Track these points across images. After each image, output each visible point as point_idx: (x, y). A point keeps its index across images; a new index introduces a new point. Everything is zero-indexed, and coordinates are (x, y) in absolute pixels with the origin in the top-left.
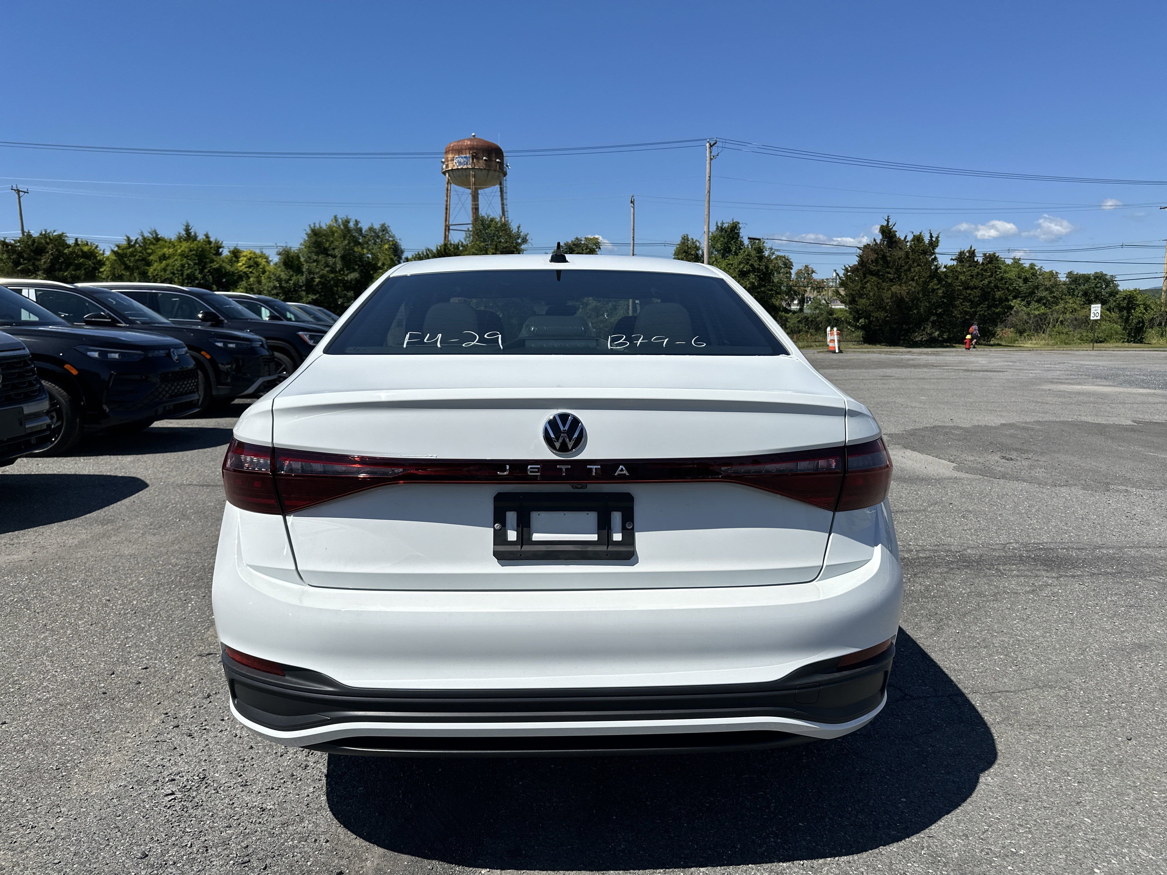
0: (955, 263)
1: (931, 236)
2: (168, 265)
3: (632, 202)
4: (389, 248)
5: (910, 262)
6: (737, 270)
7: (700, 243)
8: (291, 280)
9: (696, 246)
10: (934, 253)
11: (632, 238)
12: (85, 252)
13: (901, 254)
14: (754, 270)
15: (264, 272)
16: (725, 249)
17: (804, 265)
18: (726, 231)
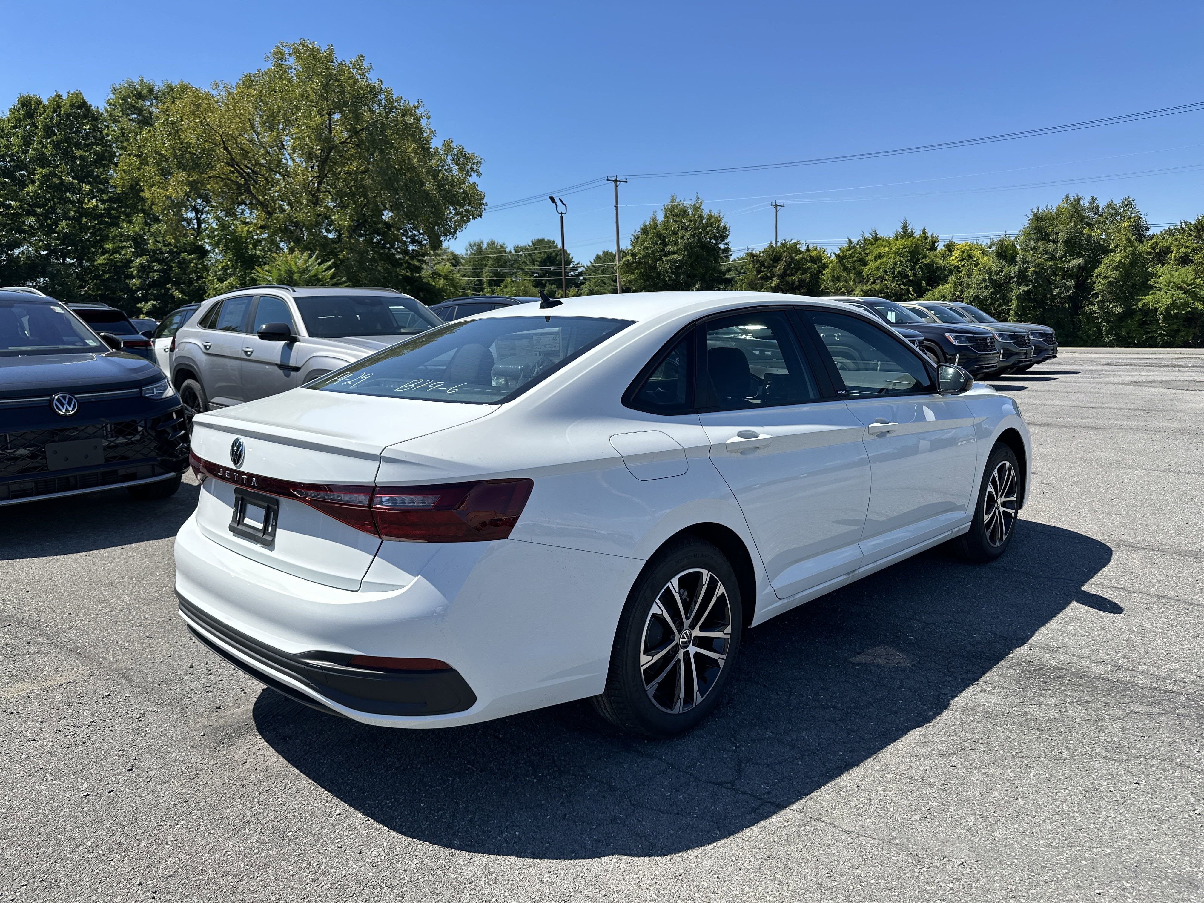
2: (881, 264)
4: (1129, 226)
8: (1002, 272)
12: (813, 257)
15: (977, 264)
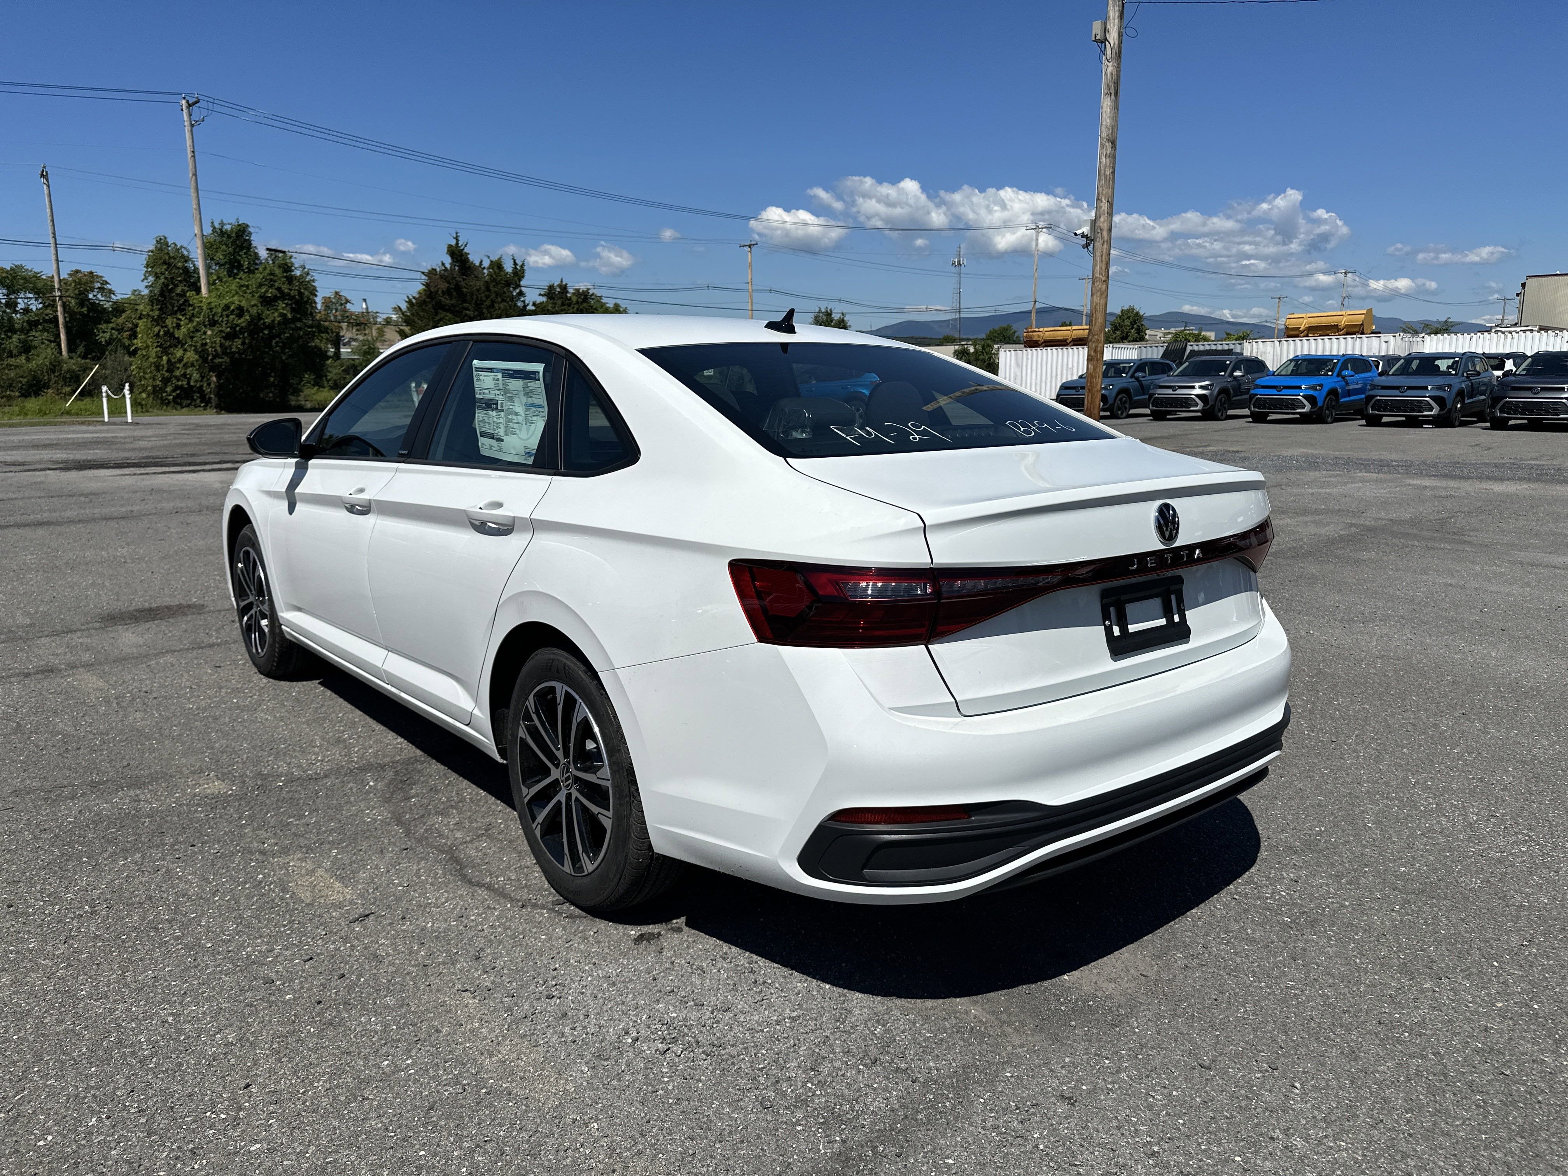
0: (544, 299)
1: (515, 264)
3: (42, 175)
5: (493, 296)
6: (257, 295)
7: (188, 251)
9: (183, 255)
10: (520, 286)
11: (51, 235)
13: (481, 284)
14: (283, 296)
16: (230, 263)
17: (333, 291)
18: (229, 237)
